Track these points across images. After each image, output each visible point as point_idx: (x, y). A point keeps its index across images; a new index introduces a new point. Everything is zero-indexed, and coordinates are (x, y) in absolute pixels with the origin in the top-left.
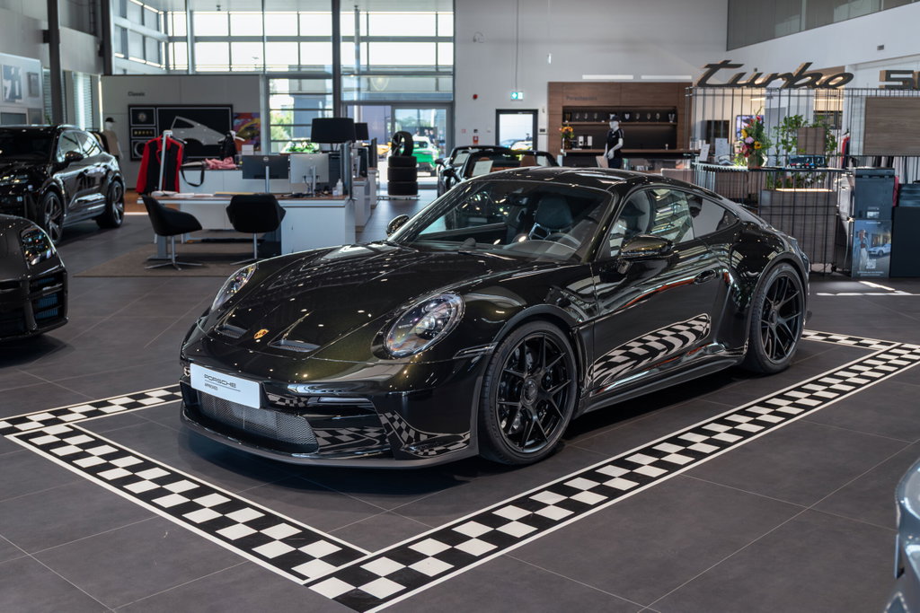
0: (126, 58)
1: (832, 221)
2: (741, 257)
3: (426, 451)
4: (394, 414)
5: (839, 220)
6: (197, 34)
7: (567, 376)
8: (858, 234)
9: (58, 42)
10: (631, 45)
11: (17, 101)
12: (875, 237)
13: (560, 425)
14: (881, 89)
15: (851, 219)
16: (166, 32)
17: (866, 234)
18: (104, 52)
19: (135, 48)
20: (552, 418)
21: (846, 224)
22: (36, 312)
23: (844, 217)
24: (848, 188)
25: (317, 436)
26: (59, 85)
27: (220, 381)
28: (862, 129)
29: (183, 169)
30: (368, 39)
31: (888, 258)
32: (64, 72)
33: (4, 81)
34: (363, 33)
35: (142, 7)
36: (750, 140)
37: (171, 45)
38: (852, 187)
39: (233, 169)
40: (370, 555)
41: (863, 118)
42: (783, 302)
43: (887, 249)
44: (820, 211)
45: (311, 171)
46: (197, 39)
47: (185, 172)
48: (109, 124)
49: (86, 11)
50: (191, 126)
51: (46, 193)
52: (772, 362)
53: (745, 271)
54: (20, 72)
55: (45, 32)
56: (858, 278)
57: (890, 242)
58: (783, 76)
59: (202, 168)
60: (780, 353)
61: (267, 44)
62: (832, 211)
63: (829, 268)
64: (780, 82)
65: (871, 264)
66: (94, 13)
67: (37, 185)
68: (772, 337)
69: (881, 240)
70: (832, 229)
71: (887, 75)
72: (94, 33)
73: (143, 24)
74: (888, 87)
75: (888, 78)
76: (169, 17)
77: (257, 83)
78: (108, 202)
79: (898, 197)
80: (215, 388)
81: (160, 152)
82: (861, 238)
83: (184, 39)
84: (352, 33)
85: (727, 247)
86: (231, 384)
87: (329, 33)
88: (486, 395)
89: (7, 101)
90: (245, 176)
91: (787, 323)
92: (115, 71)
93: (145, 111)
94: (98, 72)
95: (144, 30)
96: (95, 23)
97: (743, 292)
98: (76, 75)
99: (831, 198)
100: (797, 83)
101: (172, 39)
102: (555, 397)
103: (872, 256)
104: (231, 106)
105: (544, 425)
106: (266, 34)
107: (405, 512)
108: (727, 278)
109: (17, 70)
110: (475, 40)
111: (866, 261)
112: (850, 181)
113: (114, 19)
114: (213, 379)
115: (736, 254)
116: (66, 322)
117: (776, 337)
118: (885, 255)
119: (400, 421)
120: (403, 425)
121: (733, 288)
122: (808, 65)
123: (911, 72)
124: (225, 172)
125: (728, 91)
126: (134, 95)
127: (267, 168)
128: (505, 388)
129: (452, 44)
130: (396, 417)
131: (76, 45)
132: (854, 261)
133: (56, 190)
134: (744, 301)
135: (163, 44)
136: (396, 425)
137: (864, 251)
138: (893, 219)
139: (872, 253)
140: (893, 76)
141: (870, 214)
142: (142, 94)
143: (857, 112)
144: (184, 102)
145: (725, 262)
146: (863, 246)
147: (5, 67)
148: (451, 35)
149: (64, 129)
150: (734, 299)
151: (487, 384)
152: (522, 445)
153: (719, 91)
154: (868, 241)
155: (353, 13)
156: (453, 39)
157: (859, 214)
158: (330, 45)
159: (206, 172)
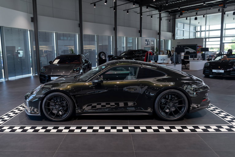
6: (202, 30)
11: (148, 45)
16: (196, 30)
18: (174, 36)
33: (145, 42)
37: (196, 33)
48: (173, 49)
50: (188, 49)
54: (150, 40)
55: (158, 33)
66: (173, 28)
72: (172, 32)
76: (197, 27)
83: (199, 31)
92: (176, 39)
93: (180, 46)
104: (197, 45)
142: (180, 43)
147: (146, 39)
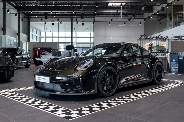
0: (33, 40)
1: (166, 62)
2: (151, 61)
3: (85, 92)
4: (79, 86)
5: (168, 62)
6: (46, 36)
7: (116, 79)
8: (171, 65)
9: (20, 35)
10: (126, 37)
11: (11, 45)
12: (175, 65)
13: (115, 89)
14: (174, 39)
15: (170, 62)
16: (41, 36)
17: (173, 65)
18: (29, 38)
19: (35, 38)
20: (113, 87)
21: (169, 63)
22: (8, 74)
23: (169, 62)
24: (169, 56)
25: (62, 90)
26: (20, 44)
27: (41, 78)
28: (171, 47)
29: (41, 55)
30: (78, 37)
31: (178, 69)
32: (21, 41)
33: (9, 41)
34: (77, 36)
35: (36, 31)
36: (150, 47)
37: (41, 38)
38: (170, 56)
39: (51, 55)
40: (72, 110)
41: (171, 45)
42: (159, 70)
43: (177, 67)
44: (164, 60)
45: (66, 54)
46: (46, 37)
47: (42, 56)
48: (29, 51)
49: (26, 30)
50: (44, 52)
51: (15, 59)
52: (157, 82)
53: (151, 64)
54: (12, 40)
55: (17, 33)
56: (172, 73)
57: (178, 66)
58: (155, 37)
59: (45, 55)
60: (159, 81)
61: (59, 38)
62: (166, 60)
63: (166, 71)
64: (155, 38)
65: (174, 70)
66: (27, 31)
67: (13, 58)
68: (157, 77)
69: (176, 66)
70: (166, 64)
71: (175, 37)
72: (27, 35)
73: (36, 34)
74: (175, 39)
75: (175, 38)
76: (41, 33)
77: (57, 44)
78: (27, 62)
79: (179, 58)
80: (41, 80)
81: (37, 52)
82: (172, 65)
83: (44, 37)
84: (75, 36)
85: (148, 59)
86: (44, 78)
87: (71, 36)
88: (99, 80)
89: (9, 45)
90: (53, 56)
91: (160, 75)
92: (30, 42)
94: (27, 42)
95: (37, 35)
96: (27, 33)
97: (151, 69)
98: (23, 42)
99: (166, 58)
100: (158, 38)
101: (42, 37)
102: (113, 83)
103: (174, 69)
104: (52, 48)
105: (111, 89)
106: (59, 36)
107: (81, 104)
108: (148, 66)
109: (12, 39)
110: (97, 36)
111: (173, 69)
112: (169, 55)
113: (31, 33)
114: (40, 78)
115: (150, 60)
116: (14, 76)
117: (158, 77)
118: (177, 69)
119: (80, 87)
120: (81, 88)
121: (149, 68)
122: (160, 35)
123: (179, 36)
124: (50, 56)
125: (145, 40)
126: (34, 46)
127: (57, 53)
128: (102, 80)
129: (93, 38)
130: (79, 87)
131: (23, 36)
132: (171, 70)
133: (17, 59)
134: (151, 70)
135: (40, 38)
136: (79, 88)
137: (173, 68)
138: (178, 62)
139: (174, 68)
140: (176, 37)
141: (174, 61)
142: (35, 46)
143: (170, 44)
144: (43, 47)
145: (147, 62)
146: (172, 67)
147: (9, 39)
148: (93, 36)
149: (19, 48)
150: (149, 70)
151: (99, 78)
152: (106, 92)
153: (143, 40)
154: (173, 66)
155: (75, 32)
156: (93, 37)
157: (171, 61)
158: (71, 38)
159: (46, 56)
